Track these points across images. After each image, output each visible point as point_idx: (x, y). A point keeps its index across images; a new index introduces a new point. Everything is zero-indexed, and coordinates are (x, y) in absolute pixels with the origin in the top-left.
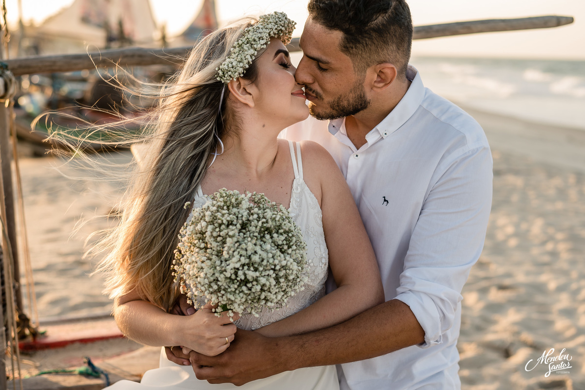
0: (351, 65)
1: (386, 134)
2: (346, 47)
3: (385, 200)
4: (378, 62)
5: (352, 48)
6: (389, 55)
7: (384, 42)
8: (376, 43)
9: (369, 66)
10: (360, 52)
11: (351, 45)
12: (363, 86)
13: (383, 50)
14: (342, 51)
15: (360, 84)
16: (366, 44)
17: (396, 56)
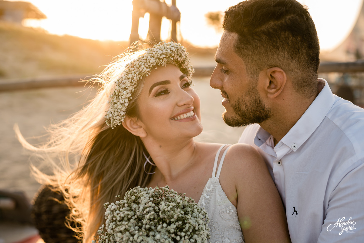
0: (245, 67)
1: (294, 147)
2: (238, 48)
3: (295, 211)
4: (269, 66)
5: (243, 49)
6: (280, 61)
7: (274, 47)
8: (265, 45)
9: (261, 69)
10: (250, 54)
11: (243, 46)
12: (256, 90)
13: (273, 54)
14: (236, 52)
15: (254, 88)
16: (256, 45)
17: (289, 64)
